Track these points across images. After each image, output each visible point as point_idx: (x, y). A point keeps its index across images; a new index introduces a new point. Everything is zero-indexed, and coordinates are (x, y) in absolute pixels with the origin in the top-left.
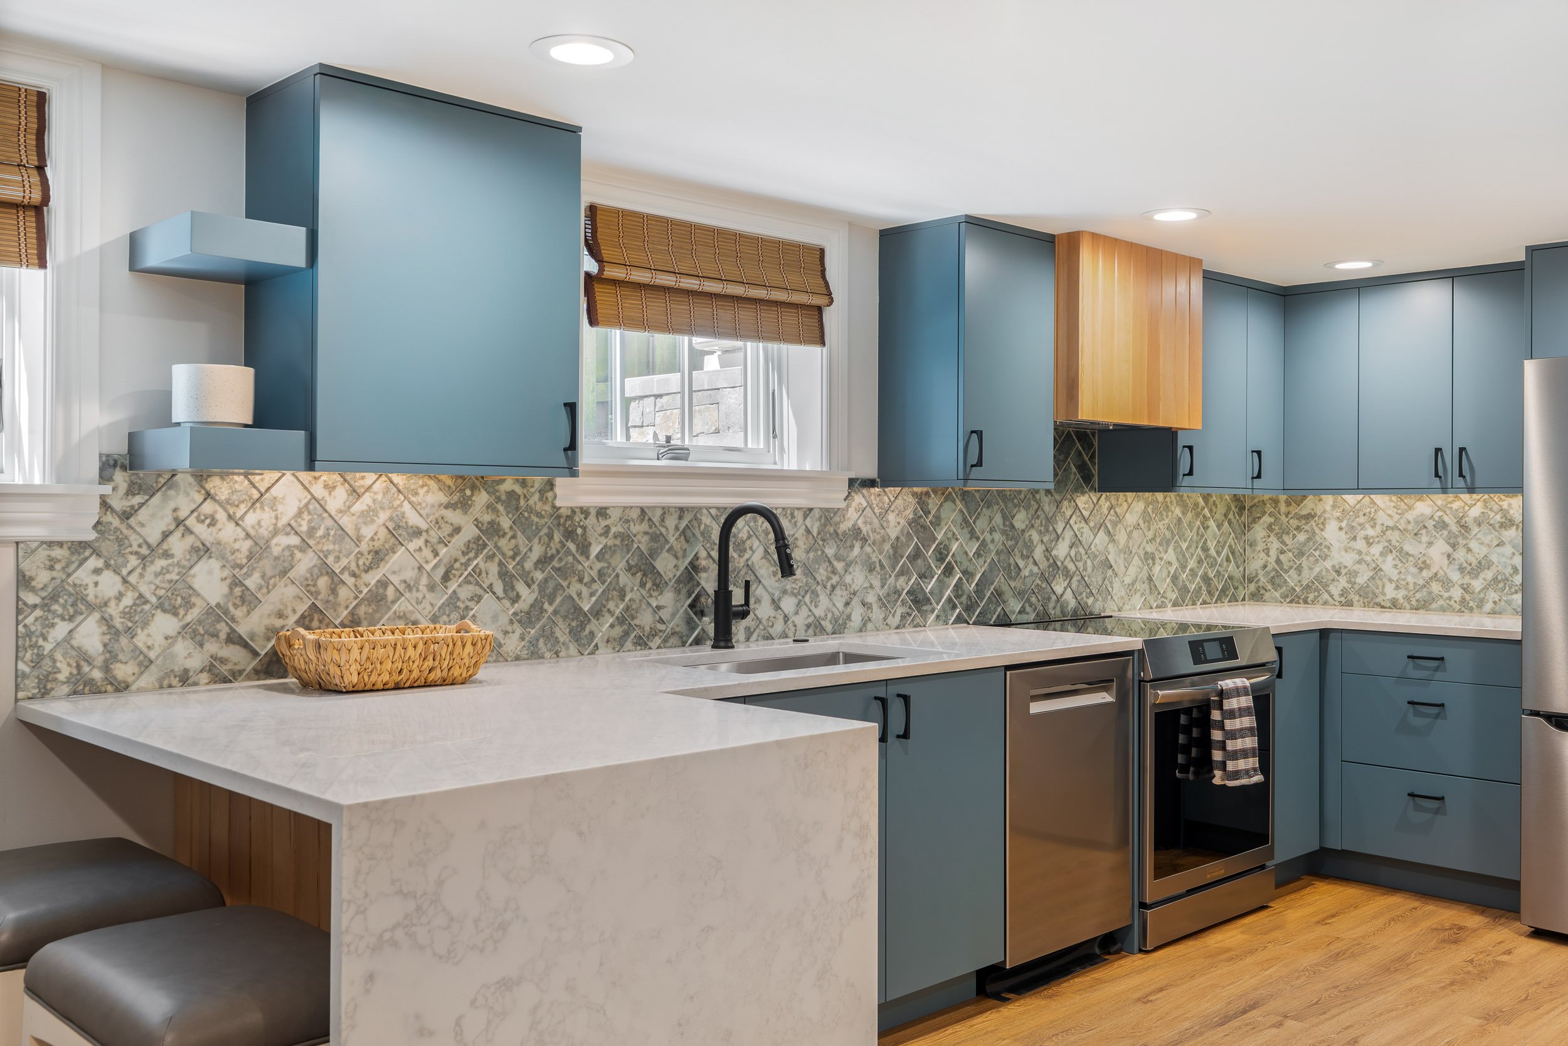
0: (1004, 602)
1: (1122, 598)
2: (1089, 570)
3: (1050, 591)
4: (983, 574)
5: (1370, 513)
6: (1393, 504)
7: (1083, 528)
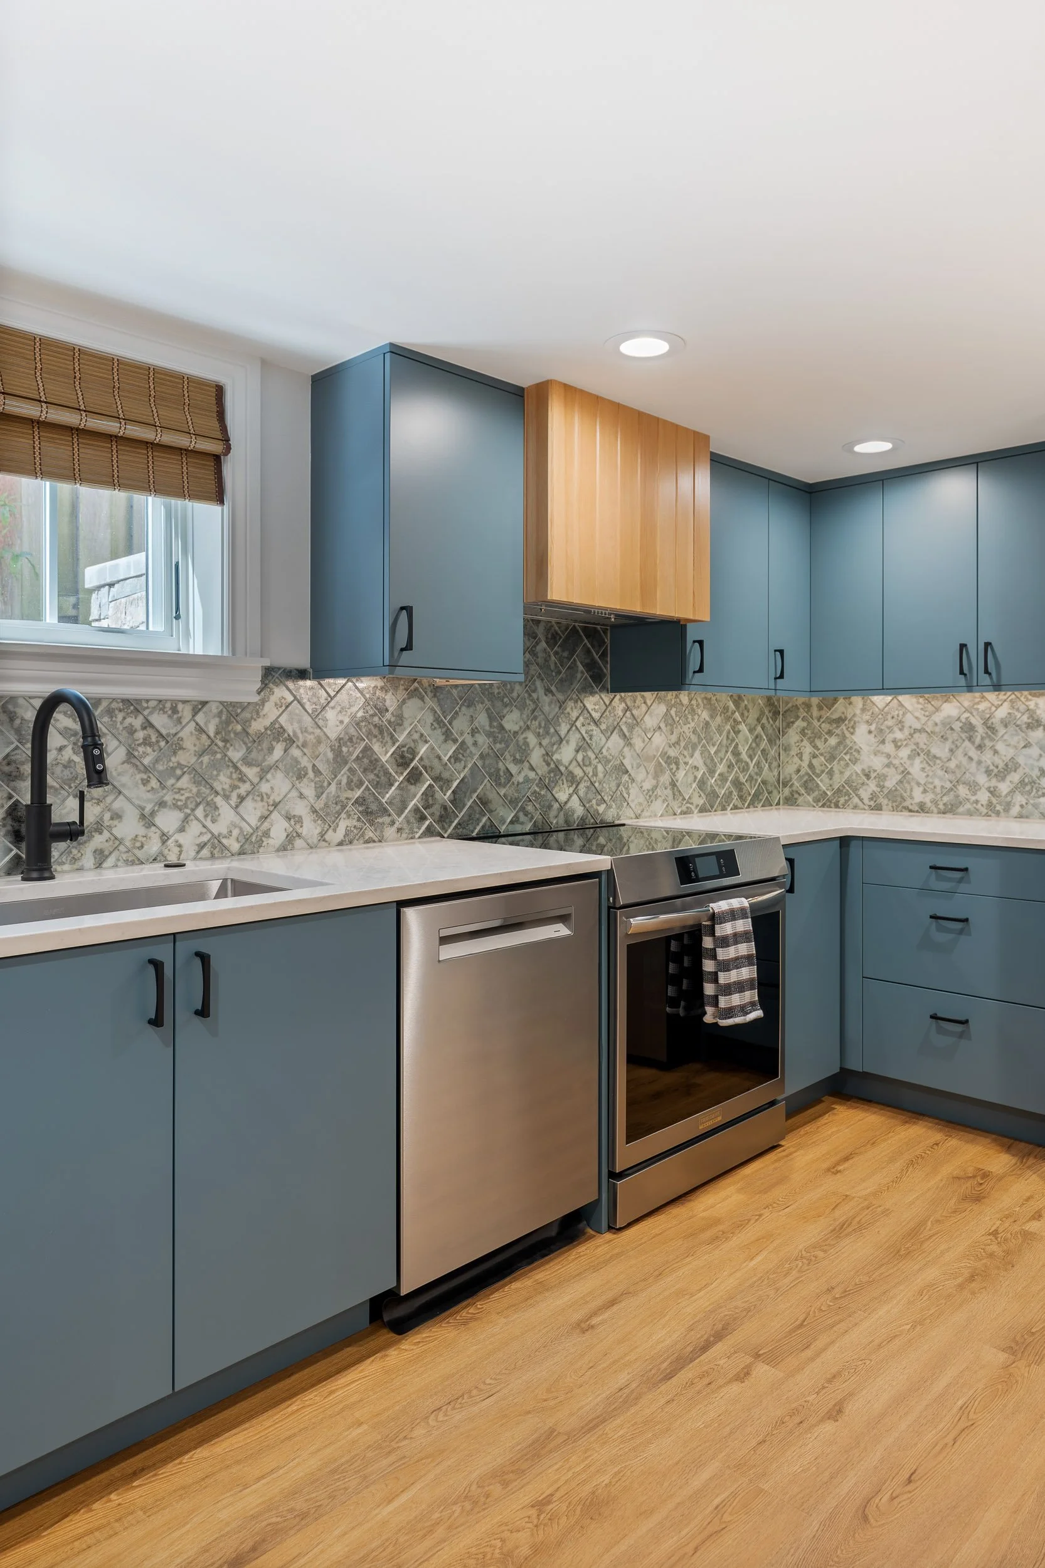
0: (490, 811)
1: (640, 804)
2: (601, 775)
3: (552, 798)
4: (462, 780)
5: (898, 716)
6: (921, 706)
7: (592, 730)
